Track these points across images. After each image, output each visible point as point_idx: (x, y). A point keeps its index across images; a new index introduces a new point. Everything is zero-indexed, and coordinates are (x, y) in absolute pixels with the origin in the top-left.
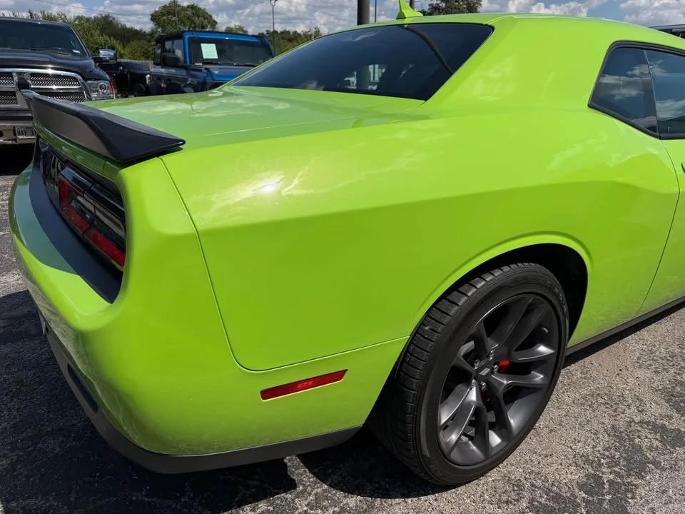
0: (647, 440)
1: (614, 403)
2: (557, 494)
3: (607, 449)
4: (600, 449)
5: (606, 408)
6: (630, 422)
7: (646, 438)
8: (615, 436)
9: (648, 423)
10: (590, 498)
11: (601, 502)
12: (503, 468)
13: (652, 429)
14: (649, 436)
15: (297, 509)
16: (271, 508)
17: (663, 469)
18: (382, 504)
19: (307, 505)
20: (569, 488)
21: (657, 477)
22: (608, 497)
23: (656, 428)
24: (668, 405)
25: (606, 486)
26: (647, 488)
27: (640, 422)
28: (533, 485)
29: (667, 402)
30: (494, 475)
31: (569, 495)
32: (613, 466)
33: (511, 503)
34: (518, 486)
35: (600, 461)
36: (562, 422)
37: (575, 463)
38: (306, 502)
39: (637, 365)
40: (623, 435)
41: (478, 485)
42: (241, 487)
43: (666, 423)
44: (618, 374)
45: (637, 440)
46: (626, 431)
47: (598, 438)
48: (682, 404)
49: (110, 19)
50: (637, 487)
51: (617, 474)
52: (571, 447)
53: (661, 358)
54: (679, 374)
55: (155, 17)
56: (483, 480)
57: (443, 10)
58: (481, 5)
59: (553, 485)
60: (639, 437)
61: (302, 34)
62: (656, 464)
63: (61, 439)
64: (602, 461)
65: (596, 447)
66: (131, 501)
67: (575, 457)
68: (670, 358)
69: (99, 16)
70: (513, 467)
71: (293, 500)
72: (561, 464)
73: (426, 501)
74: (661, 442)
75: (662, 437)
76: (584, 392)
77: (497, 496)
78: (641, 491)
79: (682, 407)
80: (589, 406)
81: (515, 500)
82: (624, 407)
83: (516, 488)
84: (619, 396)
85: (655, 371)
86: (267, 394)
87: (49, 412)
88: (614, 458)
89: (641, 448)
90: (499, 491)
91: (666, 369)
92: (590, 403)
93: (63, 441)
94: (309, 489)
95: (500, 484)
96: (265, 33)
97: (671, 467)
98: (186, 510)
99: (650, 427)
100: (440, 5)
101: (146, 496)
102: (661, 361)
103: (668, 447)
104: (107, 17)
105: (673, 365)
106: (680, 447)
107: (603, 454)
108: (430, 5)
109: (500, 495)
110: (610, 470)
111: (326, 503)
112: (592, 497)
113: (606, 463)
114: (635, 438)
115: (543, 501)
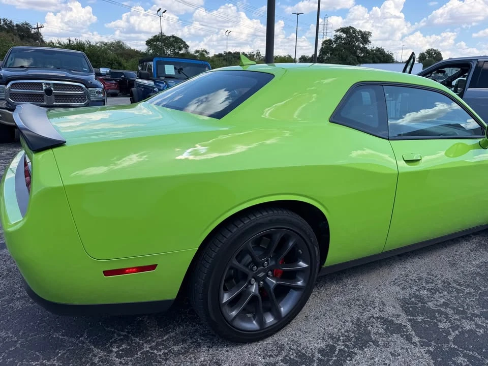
0: (377, 328)
1: (365, 305)
2: (303, 354)
3: (347, 331)
4: (343, 331)
5: (359, 307)
6: (371, 317)
7: (377, 327)
8: (357, 324)
9: (382, 319)
10: (323, 358)
11: (328, 360)
12: (276, 337)
13: (383, 322)
14: (379, 326)
15: (143, 349)
16: (128, 347)
17: (378, 346)
18: (194, 350)
19: (149, 348)
20: (312, 351)
21: (372, 350)
22: (334, 358)
23: (385, 321)
24: (401, 309)
25: (336, 352)
26: (362, 356)
27: (378, 318)
28: (290, 348)
29: (402, 307)
30: (269, 340)
31: (310, 355)
32: (346, 342)
33: (272, 356)
34: (282, 348)
35: (339, 338)
36: (326, 313)
37: (323, 338)
38: (150, 346)
39: (392, 283)
40: (362, 324)
41: (256, 345)
42: (115, 335)
43: (394, 319)
44: (377, 288)
45: (370, 328)
46: (365, 322)
47: (345, 325)
48: (411, 309)
49: (121, 43)
50: (356, 354)
51: (347, 346)
52: (324, 329)
53: (411, 280)
54: (418, 291)
55: (149, 43)
56: (261, 342)
57: (344, 39)
58: (371, 36)
59: (303, 348)
60: (372, 326)
61: (248, 54)
62: (376, 343)
63: (23, 301)
64: (341, 338)
65: (340, 329)
66: (52, 337)
67: (324, 334)
68: (418, 281)
69: (114, 42)
70: (283, 337)
71: (143, 344)
72: (314, 338)
73: (221, 351)
74: (385, 330)
75: (387, 327)
76: (348, 297)
77: (265, 352)
78: (358, 357)
79: (410, 310)
80: (348, 306)
81: (275, 355)
82: (371, 308)
83: (279, 349)
84: (371, 301)
85: (403, 288)
86: (107, 273)
87: (21, 287)
88: (350, 337)
89: (370, 332)
90: (268, 350)
91: (411, 287)
92: (349, 304)
93: (24, 303)
94: (155, 339)
95: (270, 346)
96: (223, 53)
97: (384, 345)
98: (81, 345)
99: (382, 321)
100: (342, 36)
101: (61, 335)
102: (410, 282)
103: (388, 333)
104: (119, 42)
105: (417, 285)
106: (396, 334)
107: (343, 334)
108: (335, 36)
109: (267, 352)
110: (343, 343)
111: (161, 347)
112: (325, 357)
113: (343, 339)
114: (368, 327)
115: (292, 357)
